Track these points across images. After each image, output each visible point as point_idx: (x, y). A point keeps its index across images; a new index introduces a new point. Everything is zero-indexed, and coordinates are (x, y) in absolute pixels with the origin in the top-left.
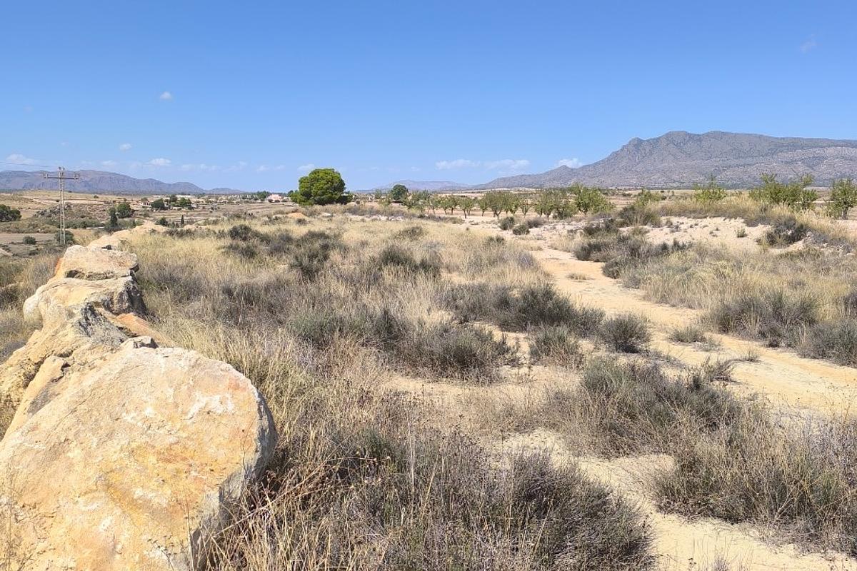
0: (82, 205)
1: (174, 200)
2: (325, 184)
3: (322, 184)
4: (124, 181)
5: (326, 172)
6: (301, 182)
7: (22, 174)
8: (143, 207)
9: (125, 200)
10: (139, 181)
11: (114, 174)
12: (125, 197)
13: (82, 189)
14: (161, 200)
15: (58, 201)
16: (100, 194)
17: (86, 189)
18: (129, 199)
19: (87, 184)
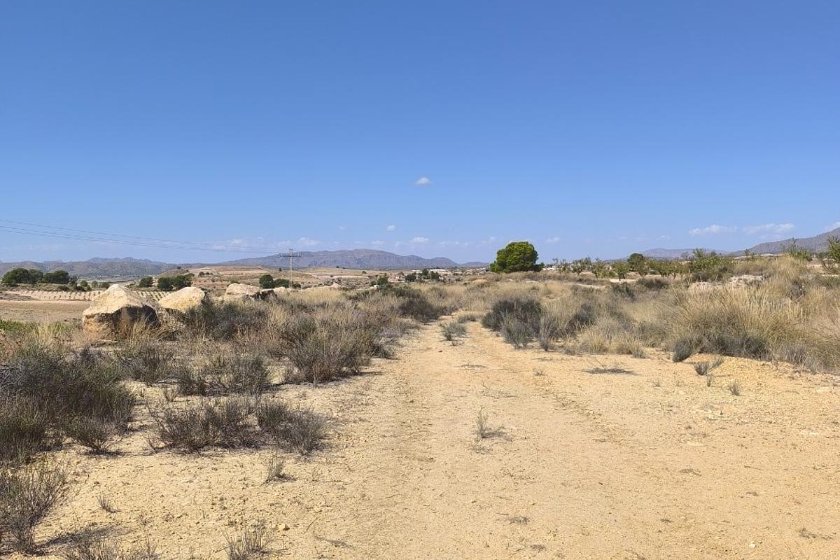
0: (348, 279)
1: (425, 273)
2: (518, 255)
3: (515, 255)
4: (390, 257)
5: (520, 245)
6: (498, 253)
7: (309, 254)
8: (399, 280)
9: (386, 274)
10: (402, 258)
11: (382, 252)
12: (385, 272)
13: (354, 266)
14: (415, 273)
15: (332, 276)
16: (368, 270)
17: (359, 266)
18: (388, 273)
19: (359, 261)
